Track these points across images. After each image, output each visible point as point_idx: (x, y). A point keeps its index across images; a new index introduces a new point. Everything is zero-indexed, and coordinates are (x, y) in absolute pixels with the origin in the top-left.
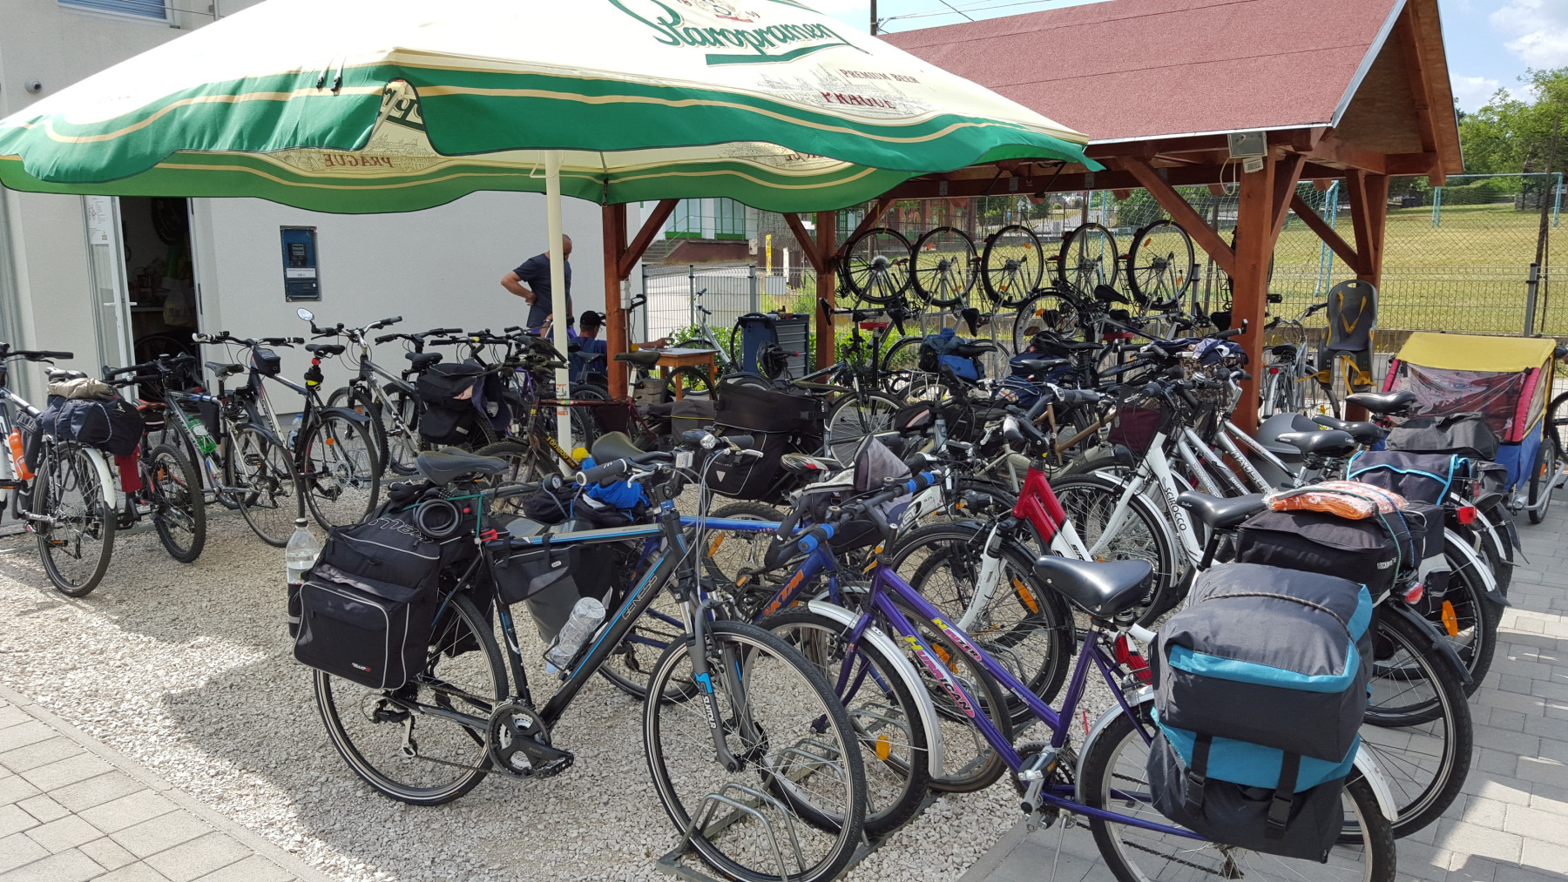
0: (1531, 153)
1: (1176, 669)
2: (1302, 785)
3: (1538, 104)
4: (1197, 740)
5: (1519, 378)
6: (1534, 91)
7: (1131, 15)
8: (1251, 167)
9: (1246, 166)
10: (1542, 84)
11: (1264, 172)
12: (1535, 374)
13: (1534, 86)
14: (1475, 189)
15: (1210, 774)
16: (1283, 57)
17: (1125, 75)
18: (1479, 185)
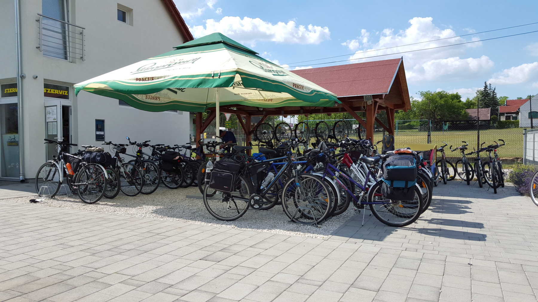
0: (421, 115)
1: (388, 169)
2: (409, 187)
3: (422, 101)
4: (391, 181)
5: (429, 152)
6: (421, 97)
7: (335, 70)
8: (369, 103)
9: (368, 103)
10: (423, 95)
11: (372, 104)
12: (433, 151)
13: (420, 96)
14: (407, 125)
15: (394, 187)
16: (374, 80)
17: (337, 83)
18: (407, 124)
